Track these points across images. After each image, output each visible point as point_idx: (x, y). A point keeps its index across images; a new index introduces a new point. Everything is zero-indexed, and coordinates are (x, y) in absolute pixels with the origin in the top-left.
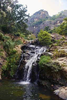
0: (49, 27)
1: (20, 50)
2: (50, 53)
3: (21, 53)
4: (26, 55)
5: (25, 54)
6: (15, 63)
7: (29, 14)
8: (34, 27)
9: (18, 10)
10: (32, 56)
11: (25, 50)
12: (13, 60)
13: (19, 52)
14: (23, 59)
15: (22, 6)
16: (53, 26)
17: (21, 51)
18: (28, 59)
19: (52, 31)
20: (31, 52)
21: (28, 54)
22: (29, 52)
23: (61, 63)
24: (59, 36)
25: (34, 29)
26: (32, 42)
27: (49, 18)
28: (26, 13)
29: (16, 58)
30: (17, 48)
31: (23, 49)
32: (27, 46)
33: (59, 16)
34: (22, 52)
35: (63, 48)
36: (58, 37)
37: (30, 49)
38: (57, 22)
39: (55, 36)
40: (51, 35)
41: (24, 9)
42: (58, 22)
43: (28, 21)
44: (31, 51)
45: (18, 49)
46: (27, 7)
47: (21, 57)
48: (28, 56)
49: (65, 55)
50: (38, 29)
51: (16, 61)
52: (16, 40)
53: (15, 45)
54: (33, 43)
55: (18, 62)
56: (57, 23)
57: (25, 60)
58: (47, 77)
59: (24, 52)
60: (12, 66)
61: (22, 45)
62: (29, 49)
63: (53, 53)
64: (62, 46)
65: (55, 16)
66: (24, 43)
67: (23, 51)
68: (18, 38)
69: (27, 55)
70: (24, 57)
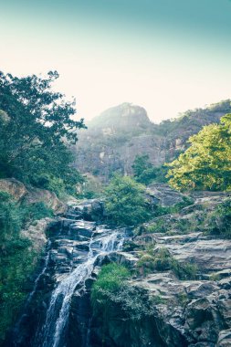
0: (147, 157)
1: (43, 237)
2: (129, 257)
3: (44, 250)
4: (59, 257)
5: (56, 252)
6: (17, 284)
7: (82, 120)
8: (100, 152)
9: (50, 107)
10: (79, 262)
11: (58, 239)
12: (14, 274)
13: (36, 245)
14: (47, 271)
15: (61, 96)
16: (162, 152)
17: (46, 241)
18: (63, 272)
19: (159, 170)
20: (77, 246)
21: (66, 252)
22: (71, 246)
23: (154, 292)
24: (171, 195)
25: (100, 159)
26: (86, 209)
27: (148, 130)
28: (71, 117)
29: (24, 265)
30: (32, 228)
31: (53, 235)
32: (66, 224)
33: (181, 125)
34: (47, 243)
35: (169, 242)
36: (168, 196)
37: (75, 233)
38: (174, 140)
39: (159, 194)
40: (148, 190)
41: (67, 105)
42: (178, 141)
43: (77, 140)
44: (78, 243)
45: (36, 233)
46: (74, 103)
47: (42, 262)
48: (64, 260)
49: (168, 265)
50: (112, 162)
51: (23, 277)
52: (32, 201)
53: (28, 220)
54: (88, 212)
55: (28, 279)
56: (174, 146)
57: (53, 273)
58: (114, 339)
59: (55, 246)
60: (6, 295)
61: (50, 219)
62: (72, 236)
63: (137, 257)
64: (167, 235)
65: (167, 122)
66: (60, 212)
67: (50, 242)
68: (39, 194)
69: (63, 257)
70: (52, 263)
